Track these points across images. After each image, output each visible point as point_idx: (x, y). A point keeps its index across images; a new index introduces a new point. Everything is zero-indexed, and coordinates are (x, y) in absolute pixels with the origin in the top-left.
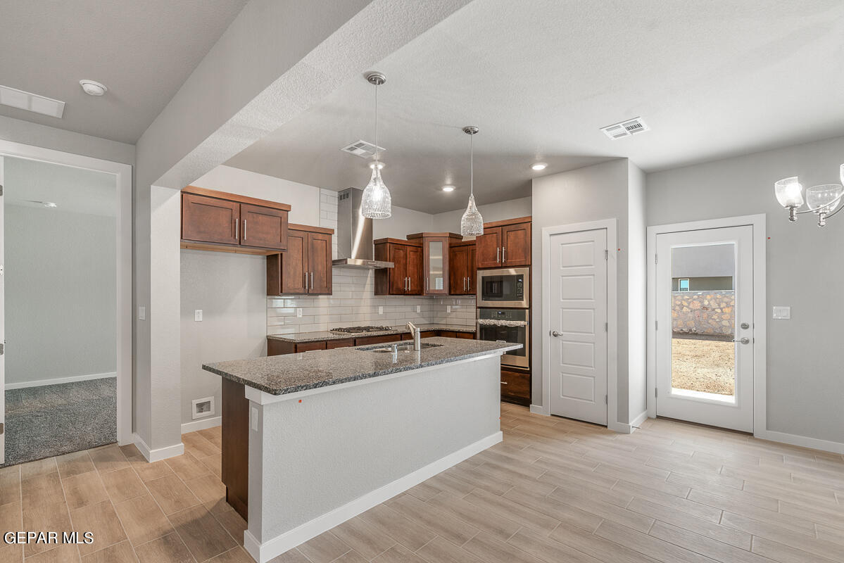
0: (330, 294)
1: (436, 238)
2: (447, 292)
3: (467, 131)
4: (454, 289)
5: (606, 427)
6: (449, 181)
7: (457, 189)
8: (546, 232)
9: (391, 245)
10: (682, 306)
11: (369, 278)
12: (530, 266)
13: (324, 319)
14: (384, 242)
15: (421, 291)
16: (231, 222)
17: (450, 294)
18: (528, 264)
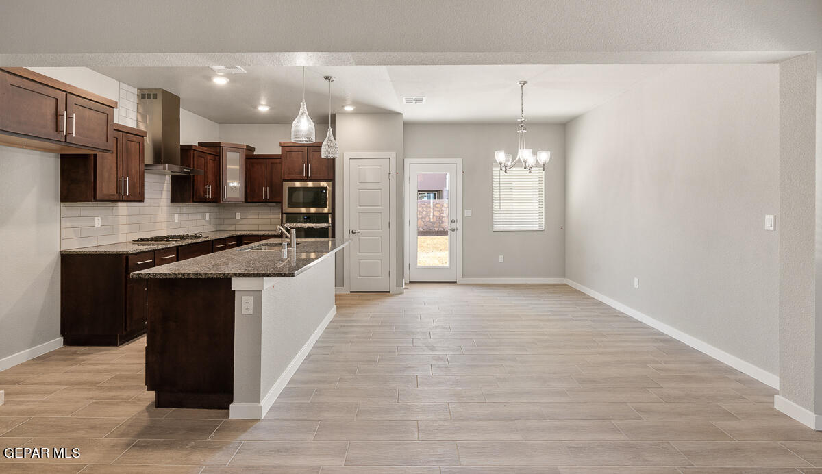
0: (142, 201)
1: (234, 148)
2: (244, 200)
3: (326, 78)
4: (252, 196)
5: (389, 292)
6: (263, 102)
7: (272, 108)
8: (347, 155)
9: (195, 152)
11: (166, 184)
13: (124, 228)
14: (187, 149)
15: (217, 199)
16: (57, 114)
17: (247, 201)
18: (332, 180)
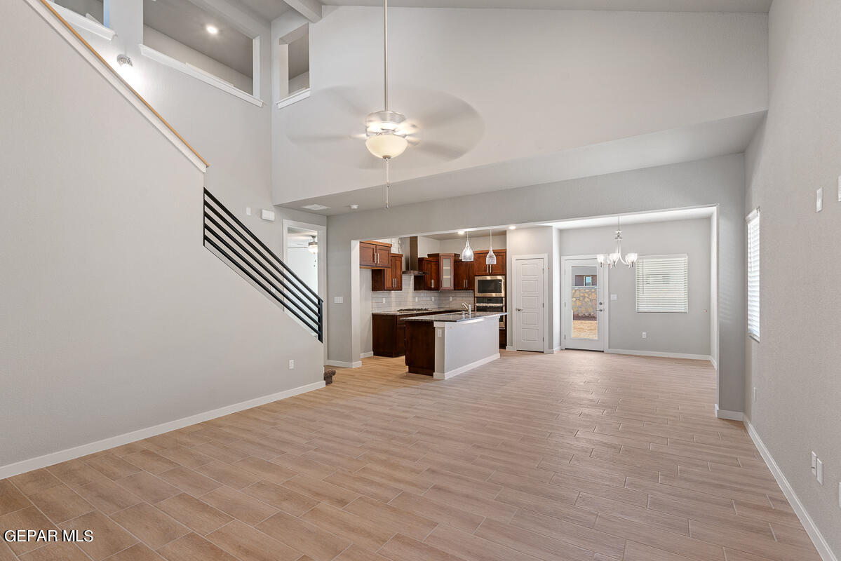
0: (402, 289)
1: (447, 256)
2: (452, 287)
4: (458, 286)
5: (544, 352)
8: (514, 258)
9: (425, 261)
10: (584, 297)
11: (411, 281)
12: (505, 275)
13: (393, 304)
14: (421, 260)
15: (437, 288)
16: (373, 255)
17: (455, 290)
18: (505, 274)
